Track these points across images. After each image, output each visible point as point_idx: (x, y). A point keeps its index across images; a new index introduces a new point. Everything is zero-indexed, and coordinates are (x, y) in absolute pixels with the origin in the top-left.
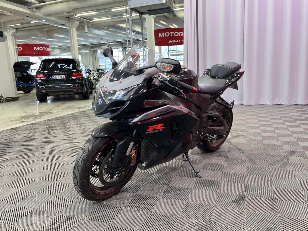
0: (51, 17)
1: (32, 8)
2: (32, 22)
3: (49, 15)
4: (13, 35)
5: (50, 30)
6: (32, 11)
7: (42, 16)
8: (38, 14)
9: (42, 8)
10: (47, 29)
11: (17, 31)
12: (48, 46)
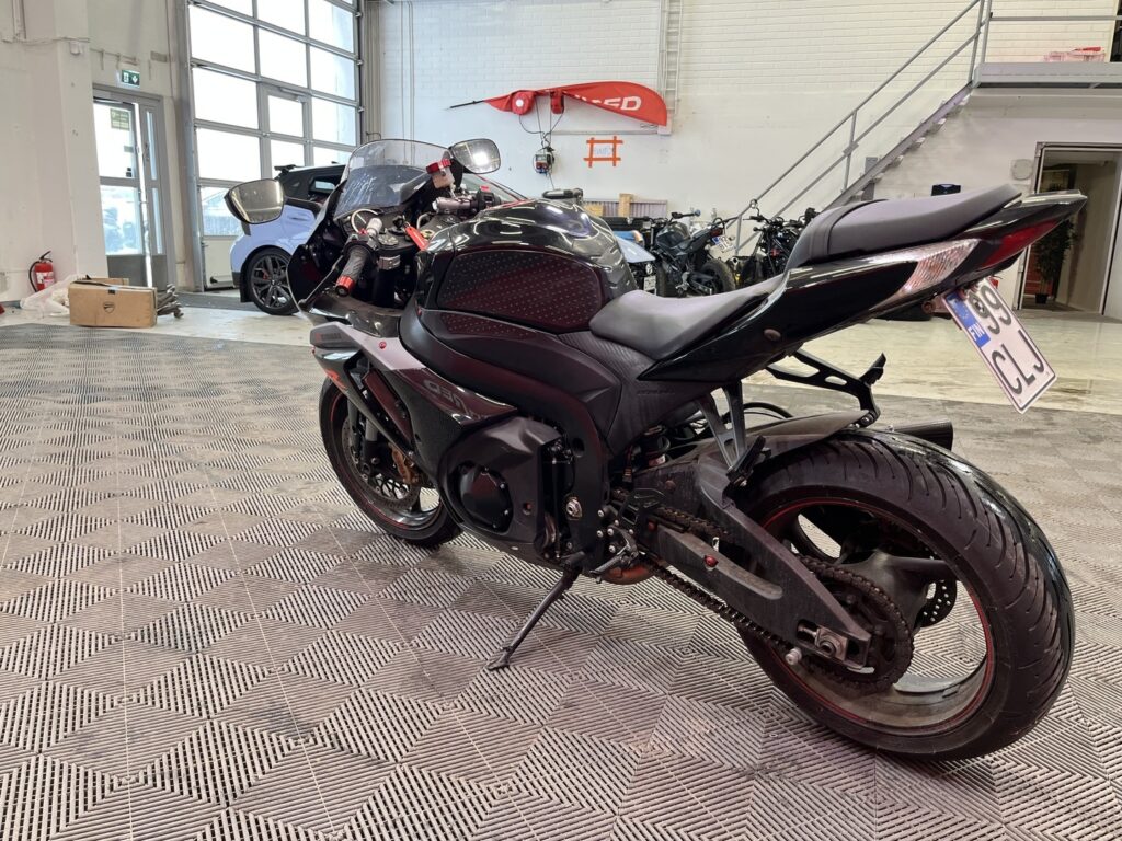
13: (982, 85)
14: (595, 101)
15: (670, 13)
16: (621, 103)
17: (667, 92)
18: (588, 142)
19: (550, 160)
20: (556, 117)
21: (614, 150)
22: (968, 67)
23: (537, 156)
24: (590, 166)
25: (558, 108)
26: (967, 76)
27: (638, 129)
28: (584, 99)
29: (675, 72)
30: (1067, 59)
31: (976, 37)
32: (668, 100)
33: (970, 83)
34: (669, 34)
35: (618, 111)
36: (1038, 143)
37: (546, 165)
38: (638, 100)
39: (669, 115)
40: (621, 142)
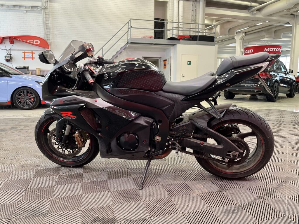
0: (273, 16)
1: (253, 11)
2: (257, 25)
3: (271, 15)
4: (243, 39)
5: (277, 30)
6: (253, 14)
7: (263, 17)
8: (259, 15)
9: (263, 9)
10: (275, 29)
11: (246, 35)
12: (279, 47)
13: (131, 43)
14: (24, 41)
15: (46, 18)
16: (33, 42)
17: (48, 39)
18: (23, 53)
19: (11, 58)
20: (11, 45)
21: (32, 55)
22: (127, 39)
23: (5, 57)
24: (25, 60)
25: (12, 42)
26: (127, 41)
27: (40, 50)
28: (21, 40)
29: (50, 34)
30: (146, 38)
31: (128, 32)
32: (48, 42)
33: (128, 42)
34: (46, 23)
35: (33, 44)
36: (142, 57)
37: (9, 59)
38: (39, 42)
39: (49, 46)
40: (34, 53)
